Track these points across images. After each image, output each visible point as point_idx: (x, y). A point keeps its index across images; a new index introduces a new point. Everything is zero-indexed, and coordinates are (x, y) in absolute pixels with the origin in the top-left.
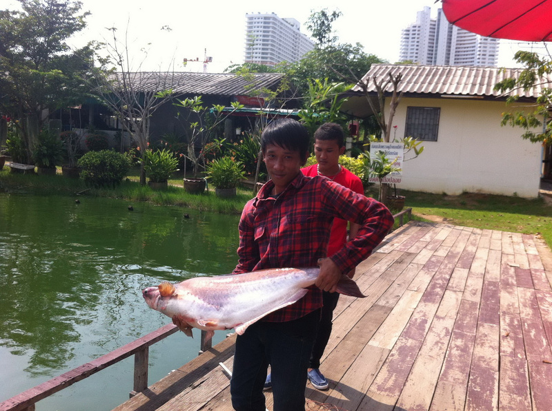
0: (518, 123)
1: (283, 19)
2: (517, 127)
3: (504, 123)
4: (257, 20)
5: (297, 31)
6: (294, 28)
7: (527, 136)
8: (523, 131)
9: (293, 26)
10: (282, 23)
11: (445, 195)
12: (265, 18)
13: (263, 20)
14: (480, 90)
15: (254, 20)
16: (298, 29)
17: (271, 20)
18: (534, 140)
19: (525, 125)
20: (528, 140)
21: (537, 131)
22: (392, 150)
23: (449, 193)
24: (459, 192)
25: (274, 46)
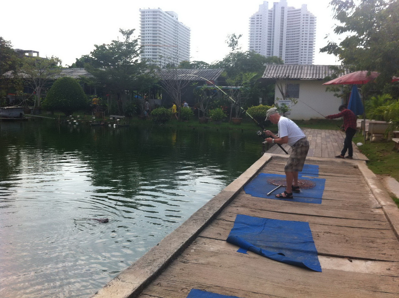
0: (332, 90)
1: (166, 12)
2: (332, 92)
3: (327, 91)
4: (148, 13)
5: (176, 20)
6: (174, 18)
7: (335, 95)
8: (334, 93)
9: (173, 16)
10: (165, 15)
11: (303, 120)
12: (154, 12)
13: (152, 13)
14: (316, 77)
15: (146, 14)
16: (177, 19)
17: (158, 13)
18: (338, 97)
19: (334, 91)
20: (336, 97)
21: (339, 93)
22: (286, 103)
23: (304, 120)
24: (309, 119)
25: (161, 31)
